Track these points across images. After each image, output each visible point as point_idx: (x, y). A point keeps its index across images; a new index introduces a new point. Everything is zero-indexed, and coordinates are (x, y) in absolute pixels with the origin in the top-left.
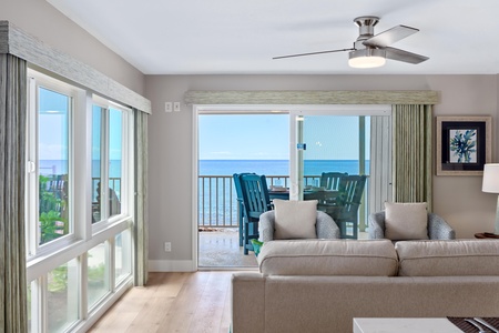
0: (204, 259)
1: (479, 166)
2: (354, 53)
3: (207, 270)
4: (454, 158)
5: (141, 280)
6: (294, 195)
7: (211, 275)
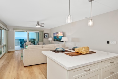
0: (16, 49)
1: (48, 38)
2: (37, 25)
3: (16, 50)
4: (45, 37)
5: (7, 52)
6: (28, 41)
7: (17, 51)
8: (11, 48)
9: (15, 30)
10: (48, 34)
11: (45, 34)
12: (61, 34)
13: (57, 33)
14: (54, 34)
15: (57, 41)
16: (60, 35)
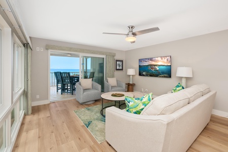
1: (122, 70)
4: (118, 68)
8: (38, 97)
9: (50, 51)
10: (122, 61)
11: (117, 61)
12: (163, 62)
13: (151, 59)
14: (140, 60)
15: (151, 76)
16: (160, 63)
